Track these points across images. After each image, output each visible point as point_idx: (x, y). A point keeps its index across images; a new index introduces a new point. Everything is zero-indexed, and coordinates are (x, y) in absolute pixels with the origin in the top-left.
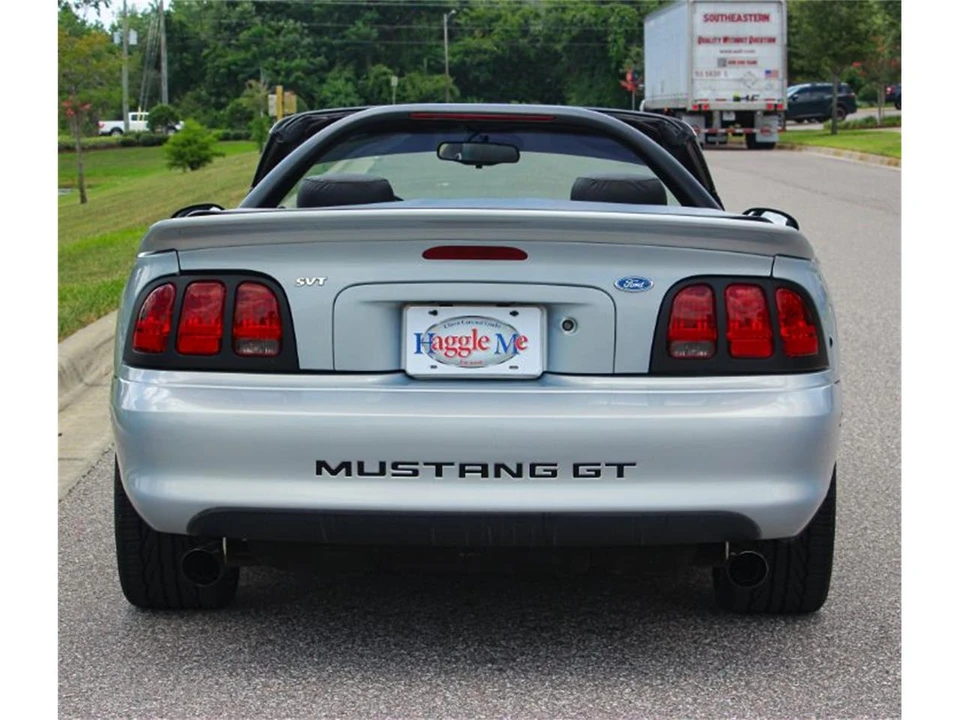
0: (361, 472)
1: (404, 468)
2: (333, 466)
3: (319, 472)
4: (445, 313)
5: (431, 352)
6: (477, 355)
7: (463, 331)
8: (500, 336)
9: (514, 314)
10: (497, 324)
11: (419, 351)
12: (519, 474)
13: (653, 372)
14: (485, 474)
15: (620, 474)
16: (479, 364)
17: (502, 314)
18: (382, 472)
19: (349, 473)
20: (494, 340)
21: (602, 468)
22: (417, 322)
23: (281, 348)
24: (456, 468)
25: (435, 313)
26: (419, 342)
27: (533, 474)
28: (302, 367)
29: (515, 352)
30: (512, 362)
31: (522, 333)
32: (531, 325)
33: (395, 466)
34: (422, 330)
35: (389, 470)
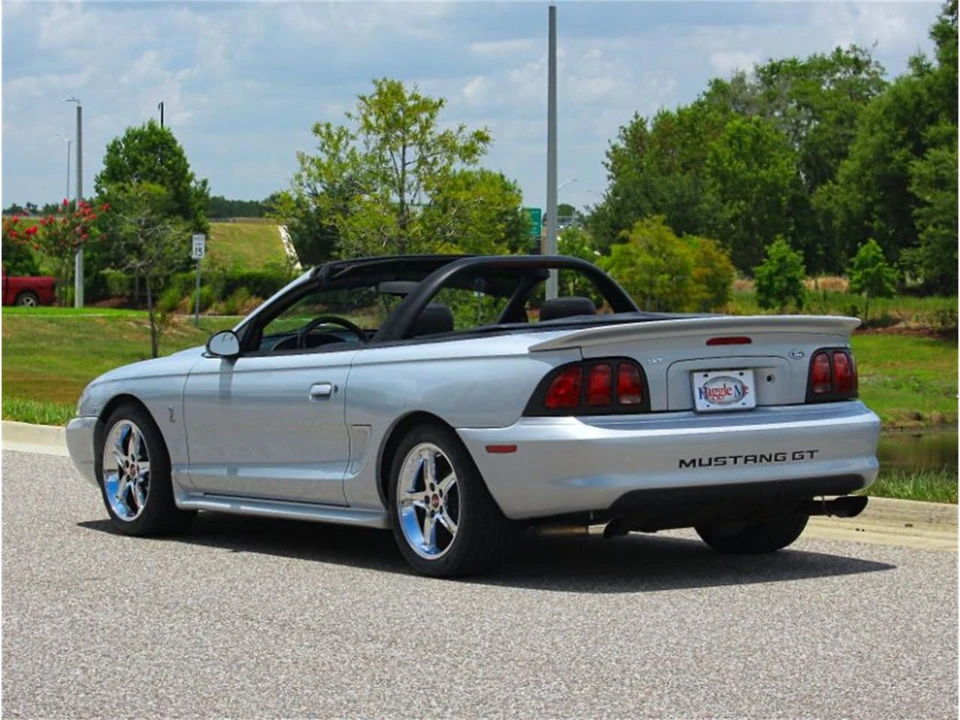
0: (700, 464)
1: (719, 461)
2: (687, 462)
3: (681, 466)
4: (712, 375)
5: (706, 398)
6: (727, 398)
7: (719, 385)
8: (736, 387)
9: (741, 374)
10: (733, 380)
11: (701, 397)
12: (770, 460)
13: (807, 402)
14: (755, 461)
15: (812, 457)
16: (729, 403)
17: (735, 374)
18: (710, 464)
19: (694, 466)
20: (734, 389)
21: (805, 454)
22: (699, 381)
23: (642, 399)
24: (743, 459)
25: (706, 376)
26: (701, 392)
27: (776, 460)
28: (653, 408)
29: (744, 395)
30: (743, 401)
31: (746, 384)
32: (748, 379)
33: (716, 459)
34: (701, 386)
35: (713, 462)
